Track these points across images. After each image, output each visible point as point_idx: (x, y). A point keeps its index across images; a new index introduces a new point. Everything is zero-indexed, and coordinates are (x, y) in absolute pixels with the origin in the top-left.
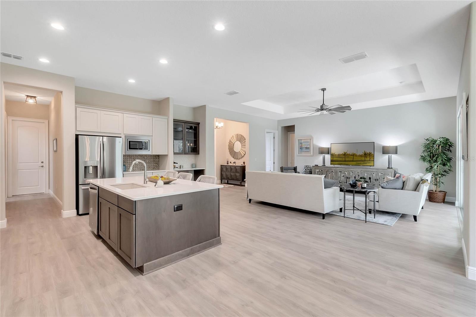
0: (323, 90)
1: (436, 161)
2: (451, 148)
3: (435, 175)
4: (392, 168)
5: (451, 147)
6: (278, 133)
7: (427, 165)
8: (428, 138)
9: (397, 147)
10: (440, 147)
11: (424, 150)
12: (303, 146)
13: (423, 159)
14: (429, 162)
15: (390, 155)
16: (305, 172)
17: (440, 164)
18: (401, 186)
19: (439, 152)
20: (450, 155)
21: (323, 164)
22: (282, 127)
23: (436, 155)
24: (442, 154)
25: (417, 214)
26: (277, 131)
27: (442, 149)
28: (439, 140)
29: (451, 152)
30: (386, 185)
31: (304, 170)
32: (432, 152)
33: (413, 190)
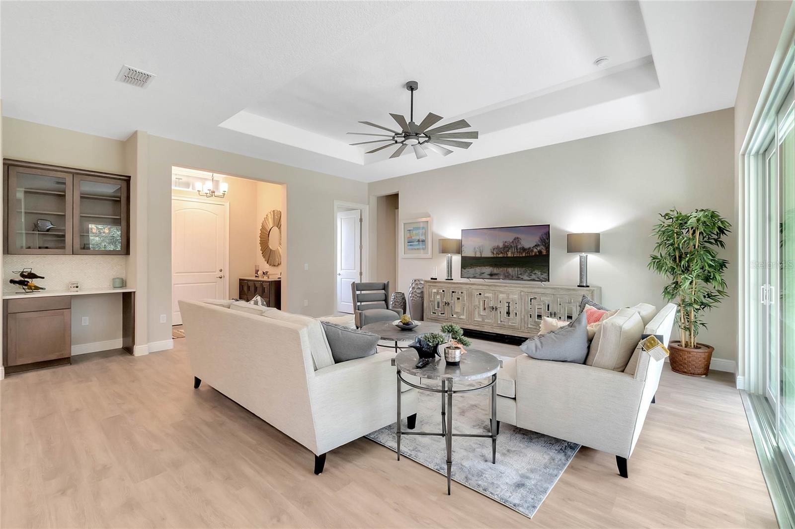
0: (412, 87)
1: (687, 270)
2: (723, 238)
3: (685, 305)
4: (588, 286)
5: (723, 233)
6: (369, 210)
7: (666, 279)
8: (669, 212)
9: (599, 234)
10: (697, 233)
11: (659, 241)
12: (413, 238)
13: (658, 263)
14: (670, 273)
15: (584, 254)
16: (412, 293)
17: (698, 276)
18: (581, 352)
19: (695, 248)
20: (721, 254)
21: (448, 276)
22: (378, 198)
23: (686, 254)
24: (702, 253)
25: (629, 455)
26: (368, 206)
27: (702, 240)
28: (694, 214)
29: (722, 245)
30: (536, 347)
31: (411, 289)
32: (678, 248)
33: (618, 366)
